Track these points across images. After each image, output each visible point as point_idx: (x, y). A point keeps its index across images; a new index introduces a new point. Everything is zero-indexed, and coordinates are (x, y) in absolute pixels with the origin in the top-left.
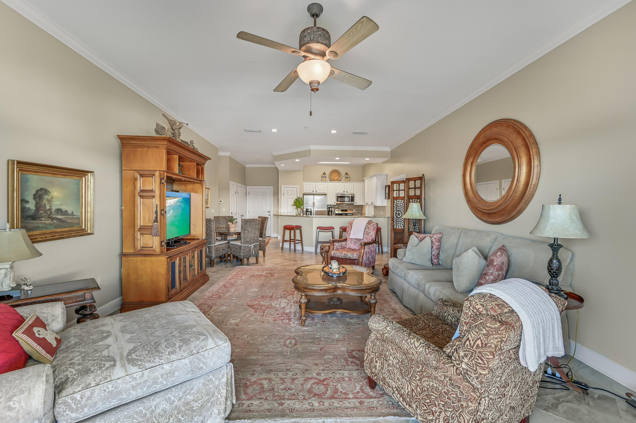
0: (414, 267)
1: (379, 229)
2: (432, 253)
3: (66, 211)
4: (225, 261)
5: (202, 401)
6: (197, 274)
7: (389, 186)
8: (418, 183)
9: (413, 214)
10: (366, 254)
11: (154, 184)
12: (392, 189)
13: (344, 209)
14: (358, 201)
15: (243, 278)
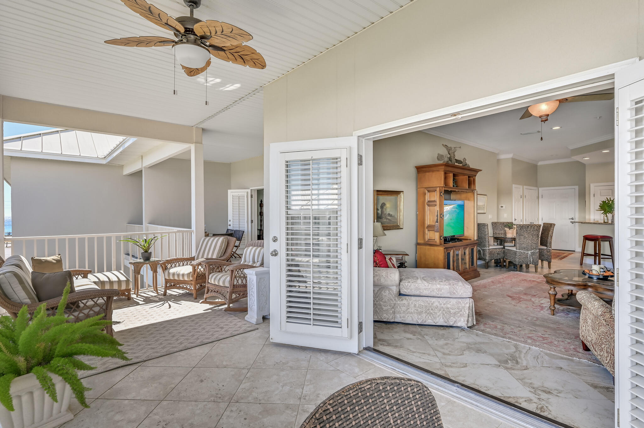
3: (392, 215)
4: (500, 266)
5: (455, 310)
6: (468, 268)
11: (435, 197)
15: (513, 280)
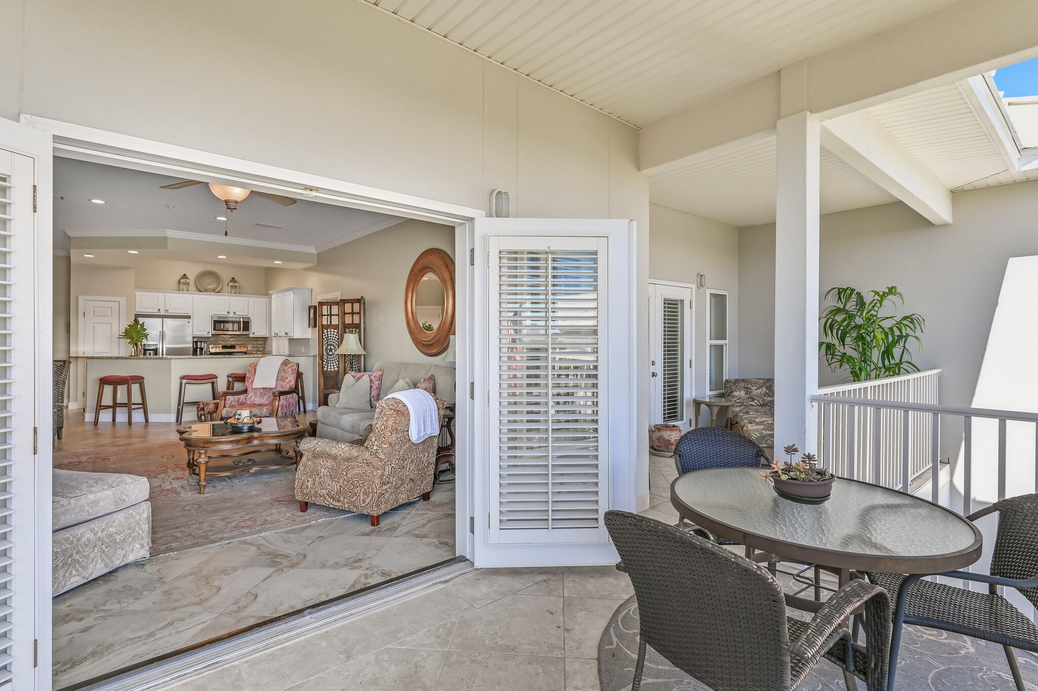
0: (349, 411)
1: (300, 375)
2: (371, 394)
5: (124, 534)
7: (315, 307)
8: (356, 306)
9: (350, 348)
10: (282, 408)
12: (320, 313)
13: (229, 343)
14: (257, 330)
